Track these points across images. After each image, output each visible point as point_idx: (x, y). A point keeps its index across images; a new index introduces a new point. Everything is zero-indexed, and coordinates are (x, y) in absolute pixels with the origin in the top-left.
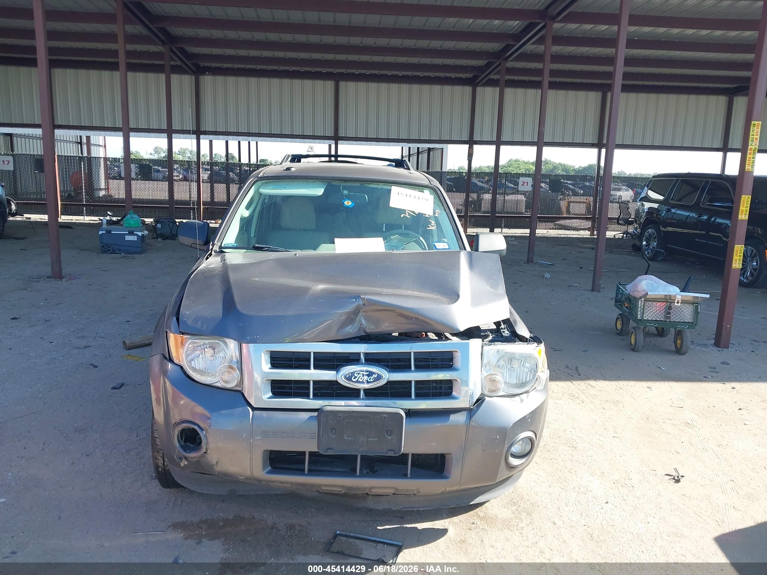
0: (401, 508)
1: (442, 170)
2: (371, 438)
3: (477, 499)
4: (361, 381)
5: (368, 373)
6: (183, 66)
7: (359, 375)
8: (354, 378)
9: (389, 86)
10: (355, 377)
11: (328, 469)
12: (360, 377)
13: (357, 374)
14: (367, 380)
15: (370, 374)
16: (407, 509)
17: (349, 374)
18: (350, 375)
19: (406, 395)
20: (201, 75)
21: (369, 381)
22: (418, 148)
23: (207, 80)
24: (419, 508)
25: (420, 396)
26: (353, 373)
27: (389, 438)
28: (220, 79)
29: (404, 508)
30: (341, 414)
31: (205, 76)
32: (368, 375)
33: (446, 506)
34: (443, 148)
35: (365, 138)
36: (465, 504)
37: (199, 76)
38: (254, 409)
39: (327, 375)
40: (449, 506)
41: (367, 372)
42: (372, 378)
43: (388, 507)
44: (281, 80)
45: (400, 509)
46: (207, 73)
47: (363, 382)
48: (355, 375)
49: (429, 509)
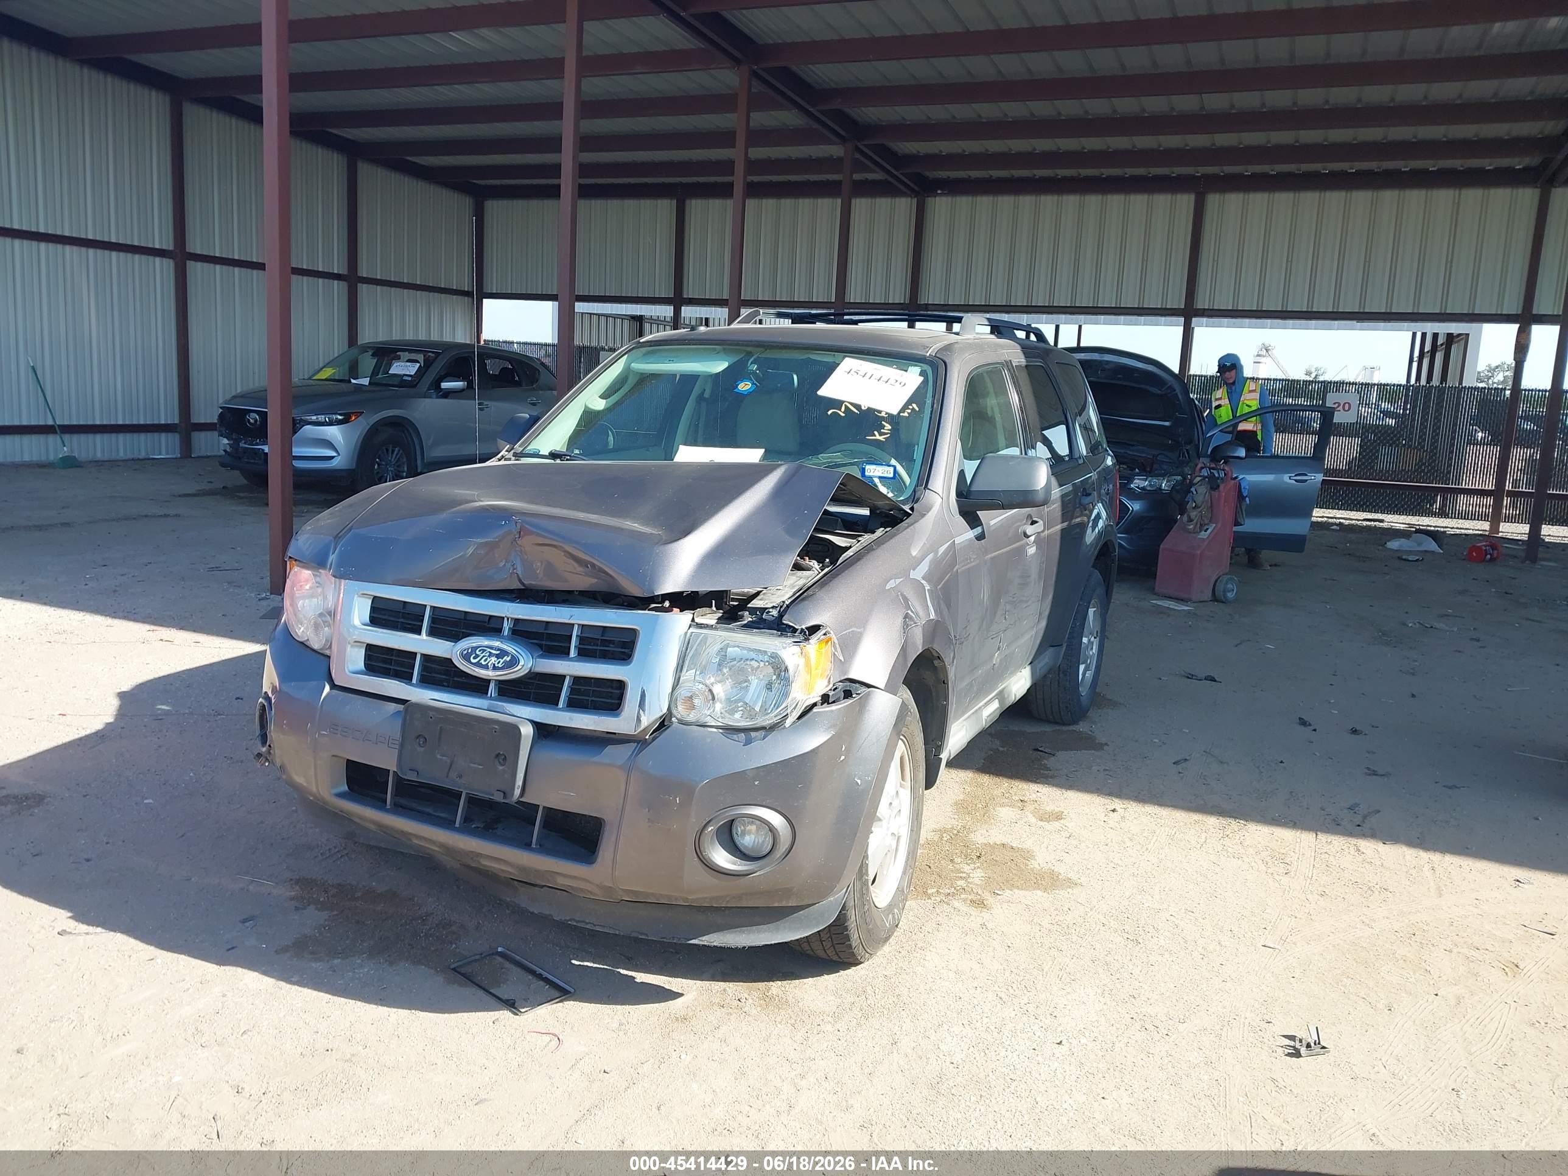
0: (568, 918)
1: (1461, 382)
2: (474, 764)
3: (704, 938)
4: (484, 663)
5: (498, 652)
6: (891, 179)
7: (483, 654)
8: (474, 658)
9: (1348, 198)
10: (477, 656)
11: (429, 810)
12: (484, 656)
13: (480, 651)
14: (494, 664)
15: (503, 653)
16: (575, 924)
17: (468, 649)
18: (470, 651)
19: (550, 701)
20: (928, 197)
21: (496, 665)
22: (1434, 334)
23: (940, 206)
24: (595, 925)
25: (575, 704)
26: (474, 649)
27: (501, 768)
28: (963, 202)
29: (570, 920)
30: (434, 713)
31: (937, 198)
32: (498, 656)
33: (642, 934)
34: (1468, 335)
35: (1255, 311)
36: (680, 939)
37: (926, 199)
38: (333, 686)
39: (440, 648)
40: (647, 935)
41: (498, 650)
42: (502, 661)
43: (547, 913)
44: (1082, 198)
45: (565, 920)
46: (939, 192)
47: (486, 667)
48: (478, 652)
49: (611, 932)
